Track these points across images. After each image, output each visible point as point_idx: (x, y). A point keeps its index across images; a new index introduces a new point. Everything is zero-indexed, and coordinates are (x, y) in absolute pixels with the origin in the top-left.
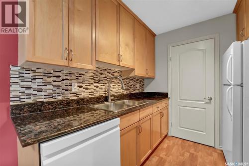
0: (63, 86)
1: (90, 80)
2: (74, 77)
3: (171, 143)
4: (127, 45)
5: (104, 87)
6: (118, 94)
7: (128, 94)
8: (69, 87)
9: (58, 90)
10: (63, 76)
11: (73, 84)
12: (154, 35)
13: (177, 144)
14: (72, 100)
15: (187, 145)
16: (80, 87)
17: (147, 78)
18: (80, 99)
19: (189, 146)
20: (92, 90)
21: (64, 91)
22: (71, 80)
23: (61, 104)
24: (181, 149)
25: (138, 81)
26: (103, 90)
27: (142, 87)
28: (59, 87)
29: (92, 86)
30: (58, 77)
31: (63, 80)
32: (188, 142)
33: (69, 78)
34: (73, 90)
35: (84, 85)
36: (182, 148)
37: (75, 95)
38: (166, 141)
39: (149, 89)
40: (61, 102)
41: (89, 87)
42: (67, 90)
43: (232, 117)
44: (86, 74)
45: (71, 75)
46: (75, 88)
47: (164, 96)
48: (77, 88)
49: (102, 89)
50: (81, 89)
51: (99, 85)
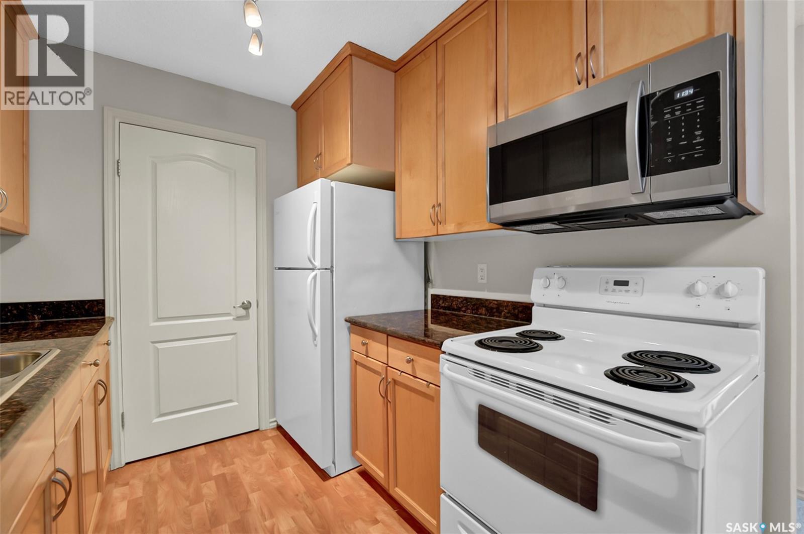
13: (162, 479)
15: (194, 461)
19: (201, 460)
24: (182, 485)
32: (191, 451)
36: (183, 479)
43: (318, 339)
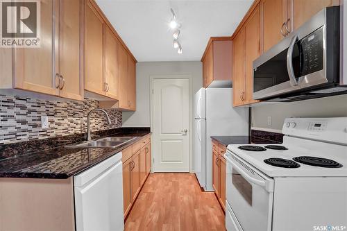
0: (29, 120)
1: (63, 112)
2: (43, 108)
3: (155, 179)
4: (112, 72)
5: (79, 122)
6: (96, 130)
7: (106, 131)
8: (38, 122)
9: (23, 127)
10: (29, 106)
11: (42, 117)
12: (135, 61)
13: (161, 178)
14: (43, 140)
16: (52, 122)
17: (128, 111)
18: (53, 139)
20: (66, 126)
21: (30, 128)
22: (40, 112)
23: (29, 147)
24: (164, 181)
25: (116, 115)
26: (79, 126)
27: (120, 121)
28: (24, 123)
29: (66, 121)
30: (23, 108)
31: (30, 112)
33: (37, 109)
34: (43, 127)
35: (56, 120)
36: (165, 179)
37: (45, 133)
38: (150, 178)
39: (127, 124)
40: (29, 144)
41: (61, 122)
42: (35, 126)
44: (58, 105)
45: (39, 105)
46: (45, 123)
47: (145, 131)
48: (48, 124)
49: (77, 124)
50: (53, 125)
51: (74, 119)
